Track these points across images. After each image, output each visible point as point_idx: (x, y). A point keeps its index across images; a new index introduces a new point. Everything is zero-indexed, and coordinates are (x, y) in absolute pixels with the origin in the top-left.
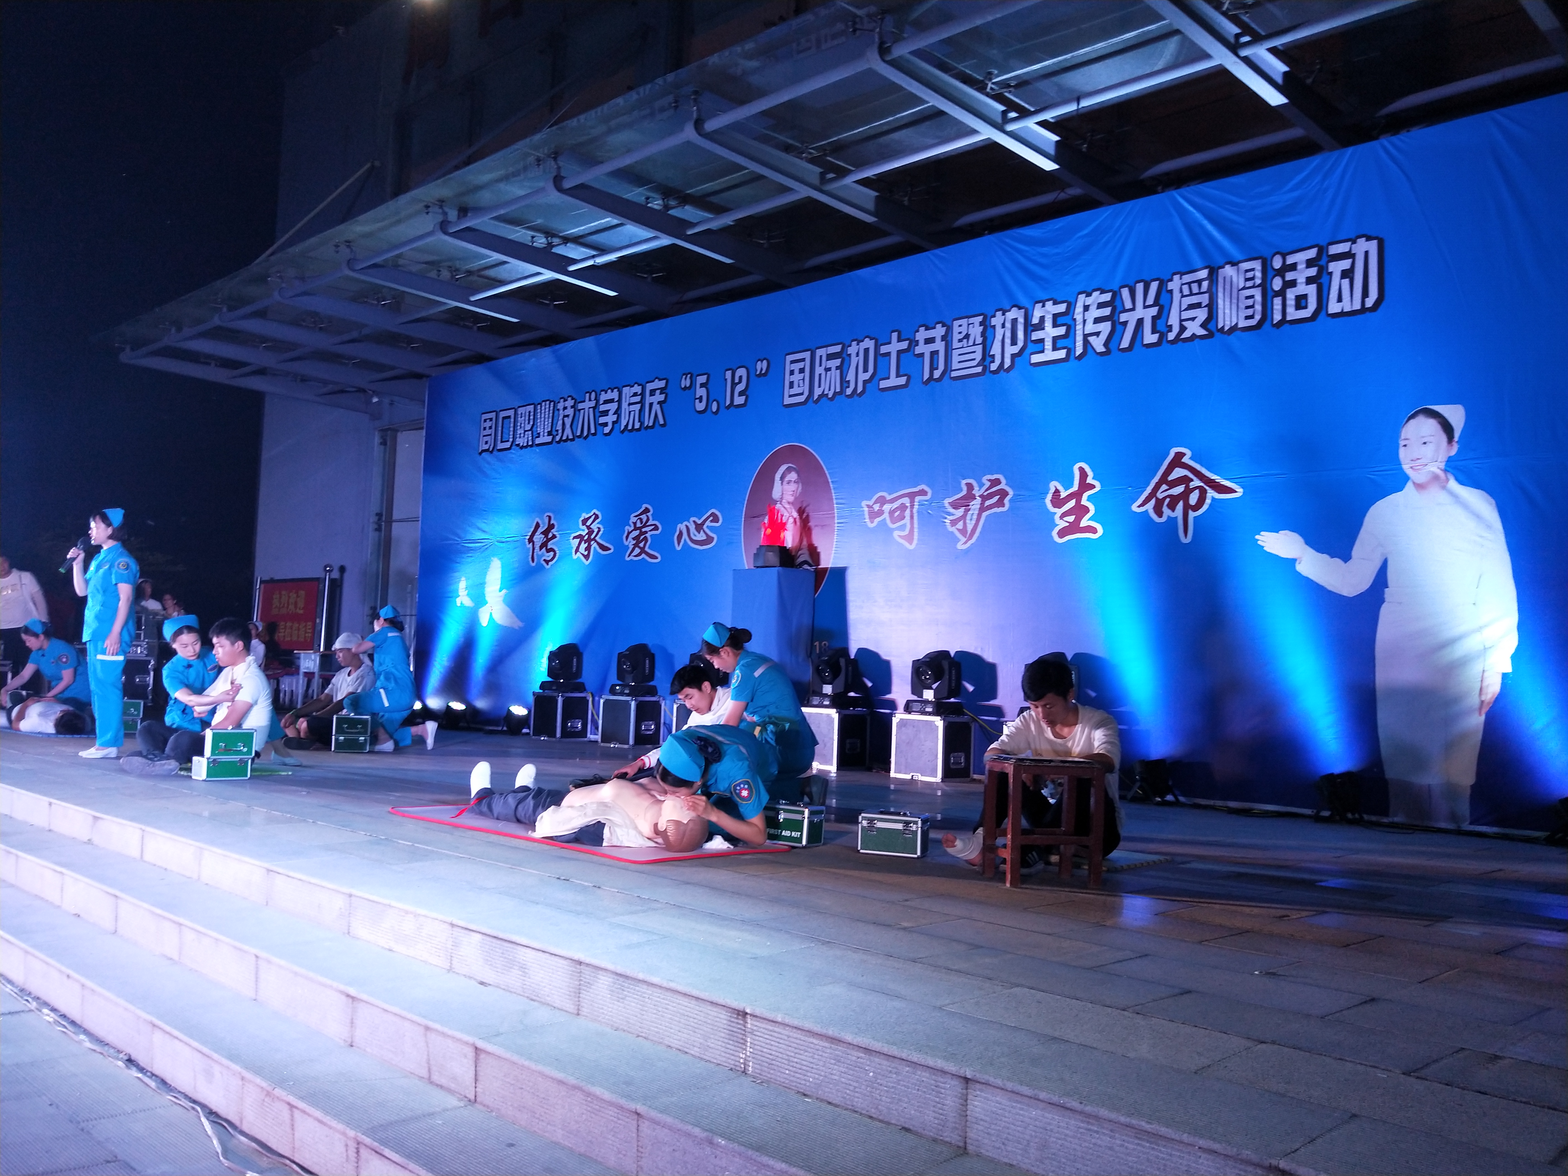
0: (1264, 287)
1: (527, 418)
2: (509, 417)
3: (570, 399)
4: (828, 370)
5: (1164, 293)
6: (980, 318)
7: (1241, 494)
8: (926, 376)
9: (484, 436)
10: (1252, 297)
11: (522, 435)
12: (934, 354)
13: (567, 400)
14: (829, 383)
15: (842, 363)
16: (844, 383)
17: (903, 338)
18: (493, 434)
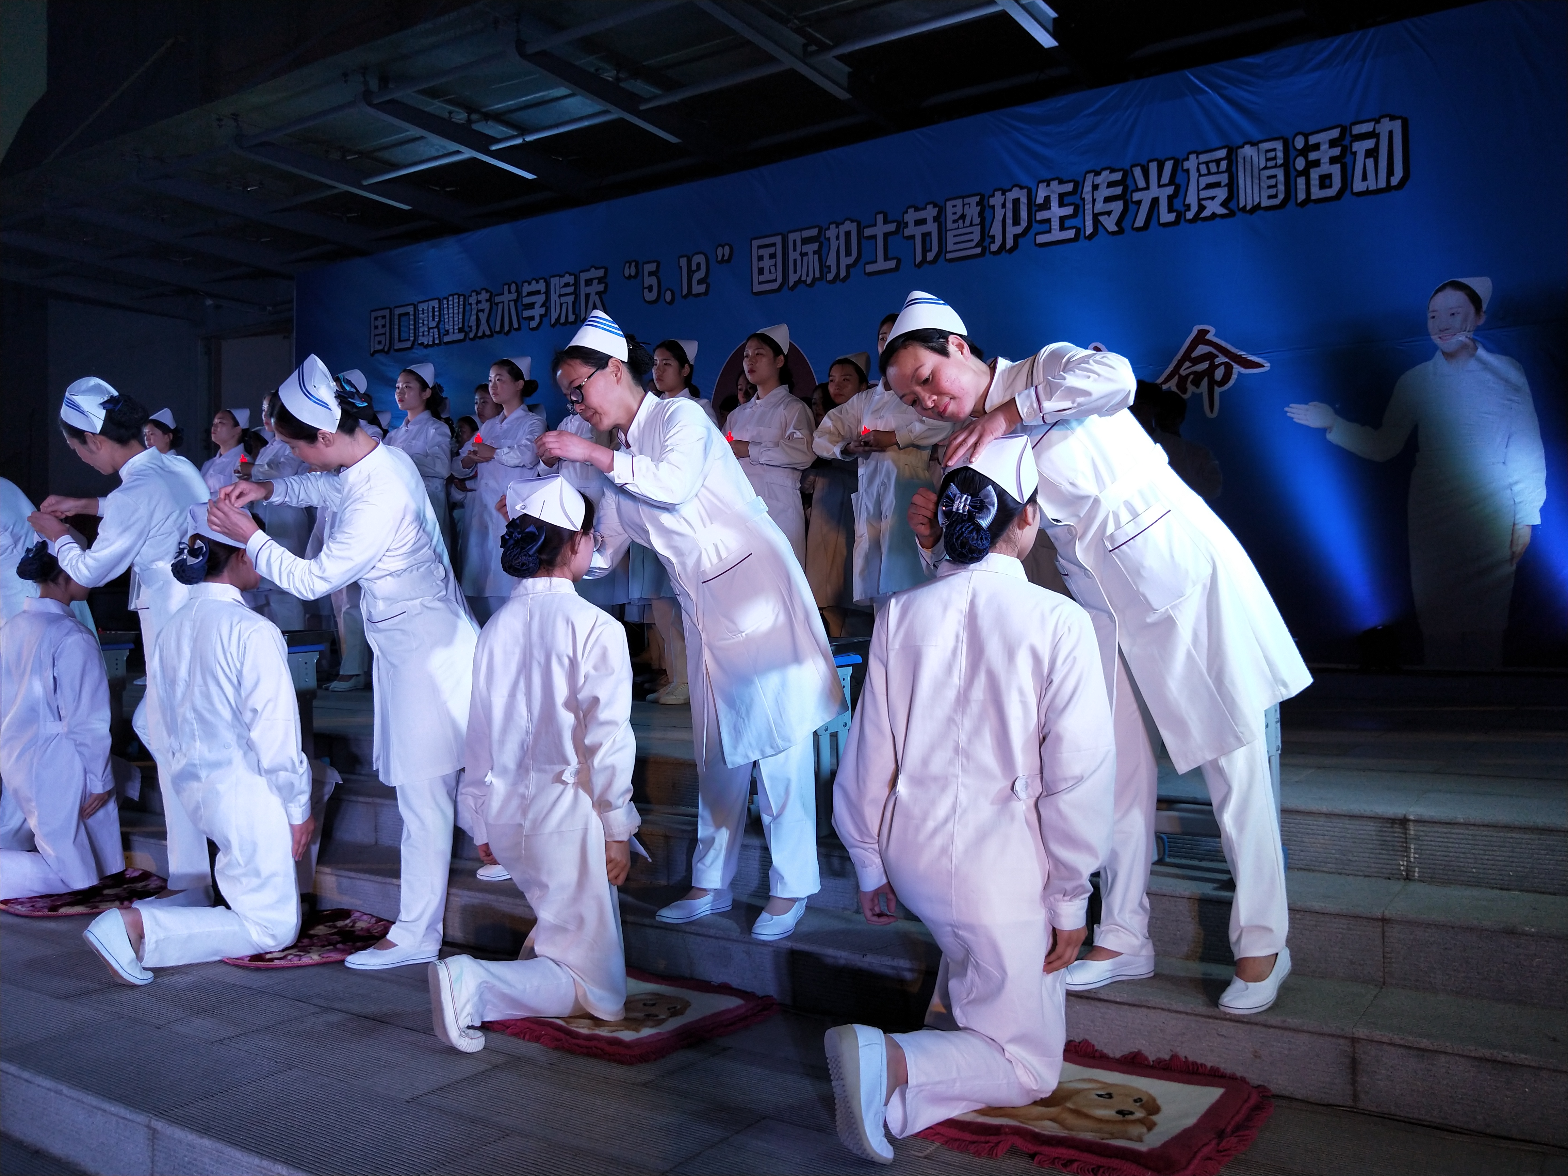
0: (1287, 165)
1: (431, 314)
2: (408, 314)
3: (483, 292)
4: (803, 255)
5: (1179, 172)
6: (977, 198)
7: (1269, 368)
8: (919, 258)
9: (376, 335)
10: (1275, 176)
11: (426, 333)
12: (926, 236)
13: (480, 293)
14: (809, 268)
15: (820, 247)
16: (824, 268)
17: (889, 219)
18: (388, 334)
